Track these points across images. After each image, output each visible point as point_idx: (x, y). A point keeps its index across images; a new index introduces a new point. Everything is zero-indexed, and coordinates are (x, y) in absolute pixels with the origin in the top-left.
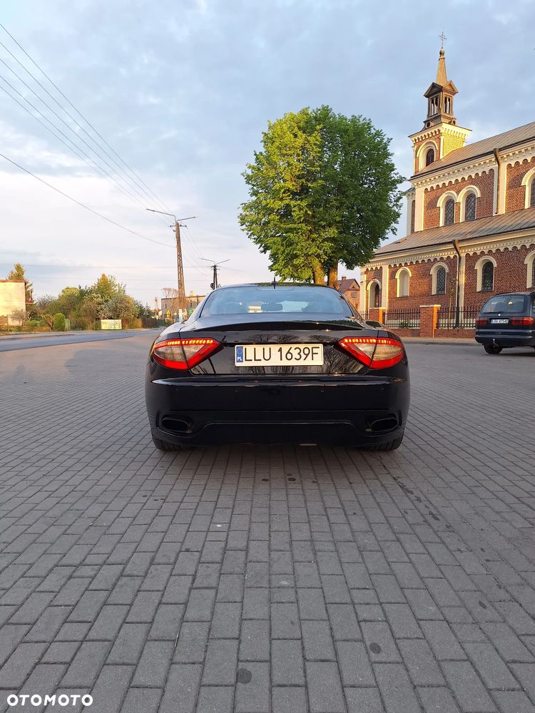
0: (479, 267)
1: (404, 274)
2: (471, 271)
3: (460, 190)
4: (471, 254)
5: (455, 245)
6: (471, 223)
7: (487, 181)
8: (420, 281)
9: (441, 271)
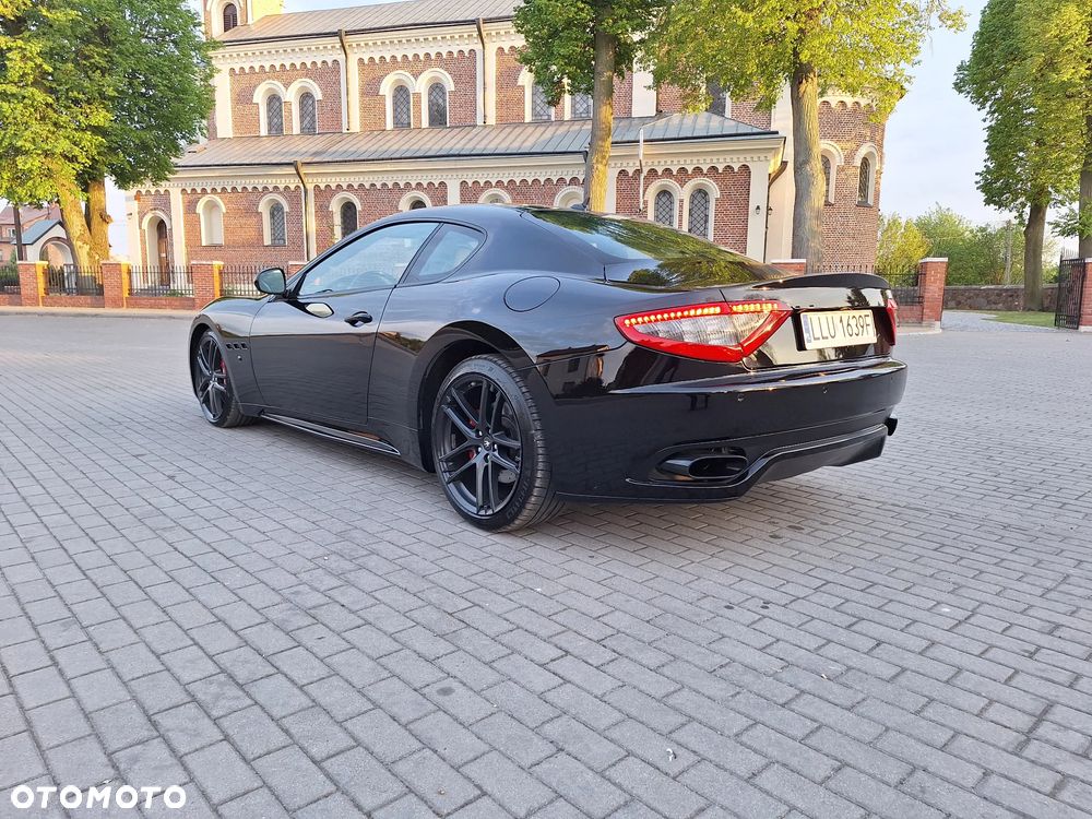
0: (335, 207)
1: (212, 206)
2: (323, 212)
3: (290, 83)
4: (322, 186)
5: (297, 170)
6: (312, 138)
7: (329, 75)
8: (243, 221)
9: (276, 210)
